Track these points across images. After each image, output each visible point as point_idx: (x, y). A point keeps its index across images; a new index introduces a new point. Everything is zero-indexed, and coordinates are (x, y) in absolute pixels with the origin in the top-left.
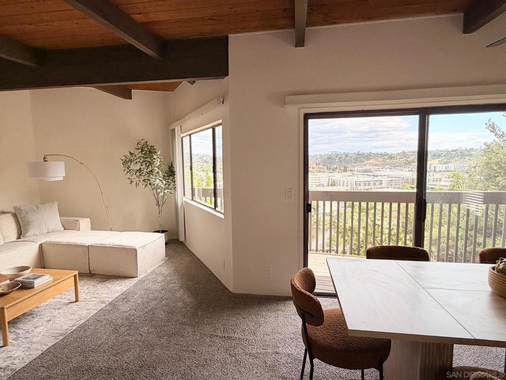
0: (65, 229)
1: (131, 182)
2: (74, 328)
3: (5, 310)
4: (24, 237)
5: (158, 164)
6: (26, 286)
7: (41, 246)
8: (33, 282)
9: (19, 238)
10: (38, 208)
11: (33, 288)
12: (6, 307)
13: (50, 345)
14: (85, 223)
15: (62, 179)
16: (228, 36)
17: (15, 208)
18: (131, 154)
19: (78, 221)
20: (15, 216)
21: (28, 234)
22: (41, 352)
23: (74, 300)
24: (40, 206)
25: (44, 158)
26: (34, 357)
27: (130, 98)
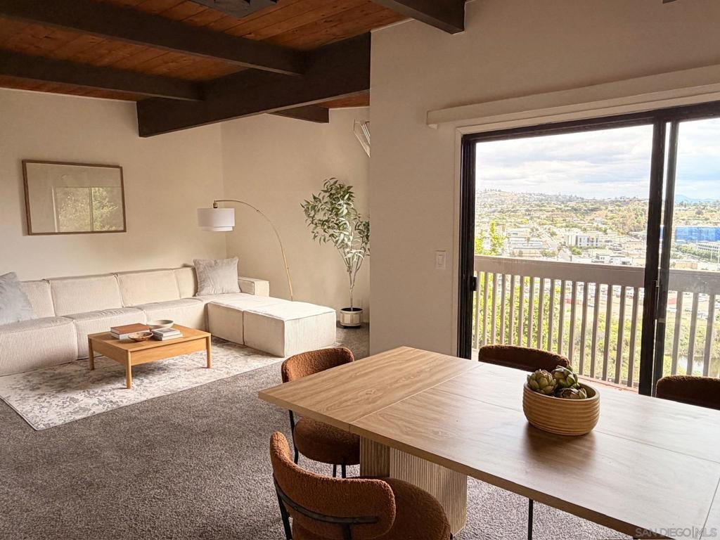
0: (241, 292)
1: (315, 237)
2: (185, 389)
3: (129, 353)
4: (198, 295)
5: (345, 211)
6: (156, 338)
7: (206, 306)
8: (162, 335)
9: (195, 295)
10: (216, 262)
11: (160, 340)
12: (130, 350)
13: (157, 395)
14: (262, 286)
15: (231, 229)
16: (370, 33)
17: (195, 262)
18: (315, 198)
19: (253, 283)
20: (194, 270)
21: (203, 292)
22: (145, 399)
23: (206, 366)
24: (218, 261)
25: (214, 204)
26: (139, 401)
27: (326, 120)
